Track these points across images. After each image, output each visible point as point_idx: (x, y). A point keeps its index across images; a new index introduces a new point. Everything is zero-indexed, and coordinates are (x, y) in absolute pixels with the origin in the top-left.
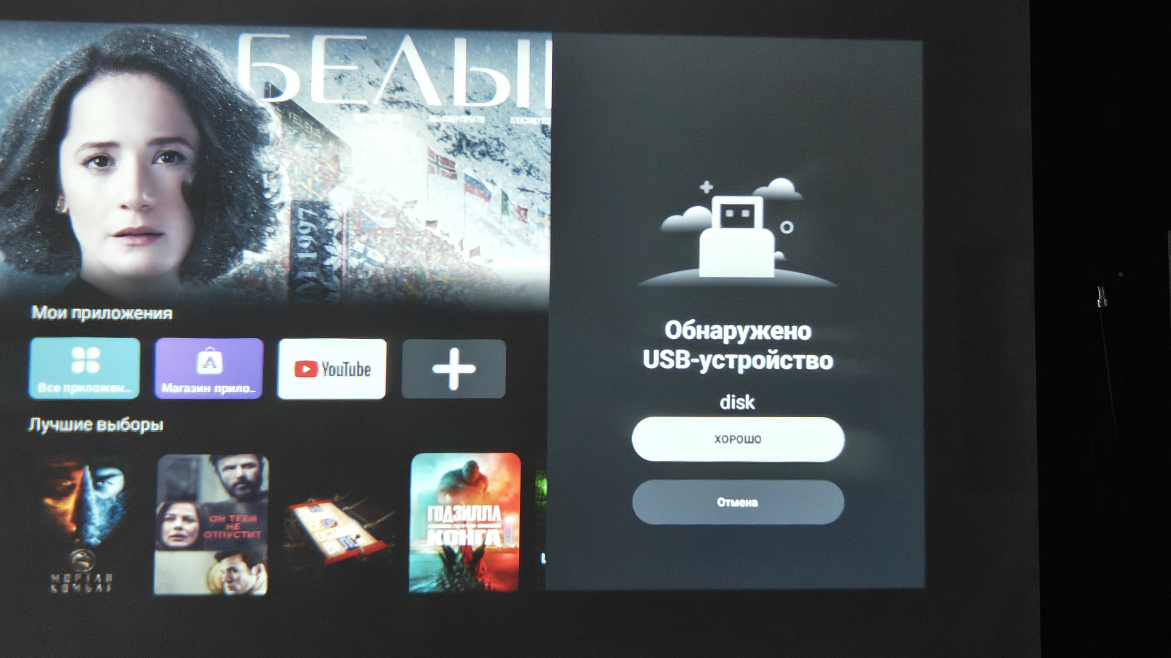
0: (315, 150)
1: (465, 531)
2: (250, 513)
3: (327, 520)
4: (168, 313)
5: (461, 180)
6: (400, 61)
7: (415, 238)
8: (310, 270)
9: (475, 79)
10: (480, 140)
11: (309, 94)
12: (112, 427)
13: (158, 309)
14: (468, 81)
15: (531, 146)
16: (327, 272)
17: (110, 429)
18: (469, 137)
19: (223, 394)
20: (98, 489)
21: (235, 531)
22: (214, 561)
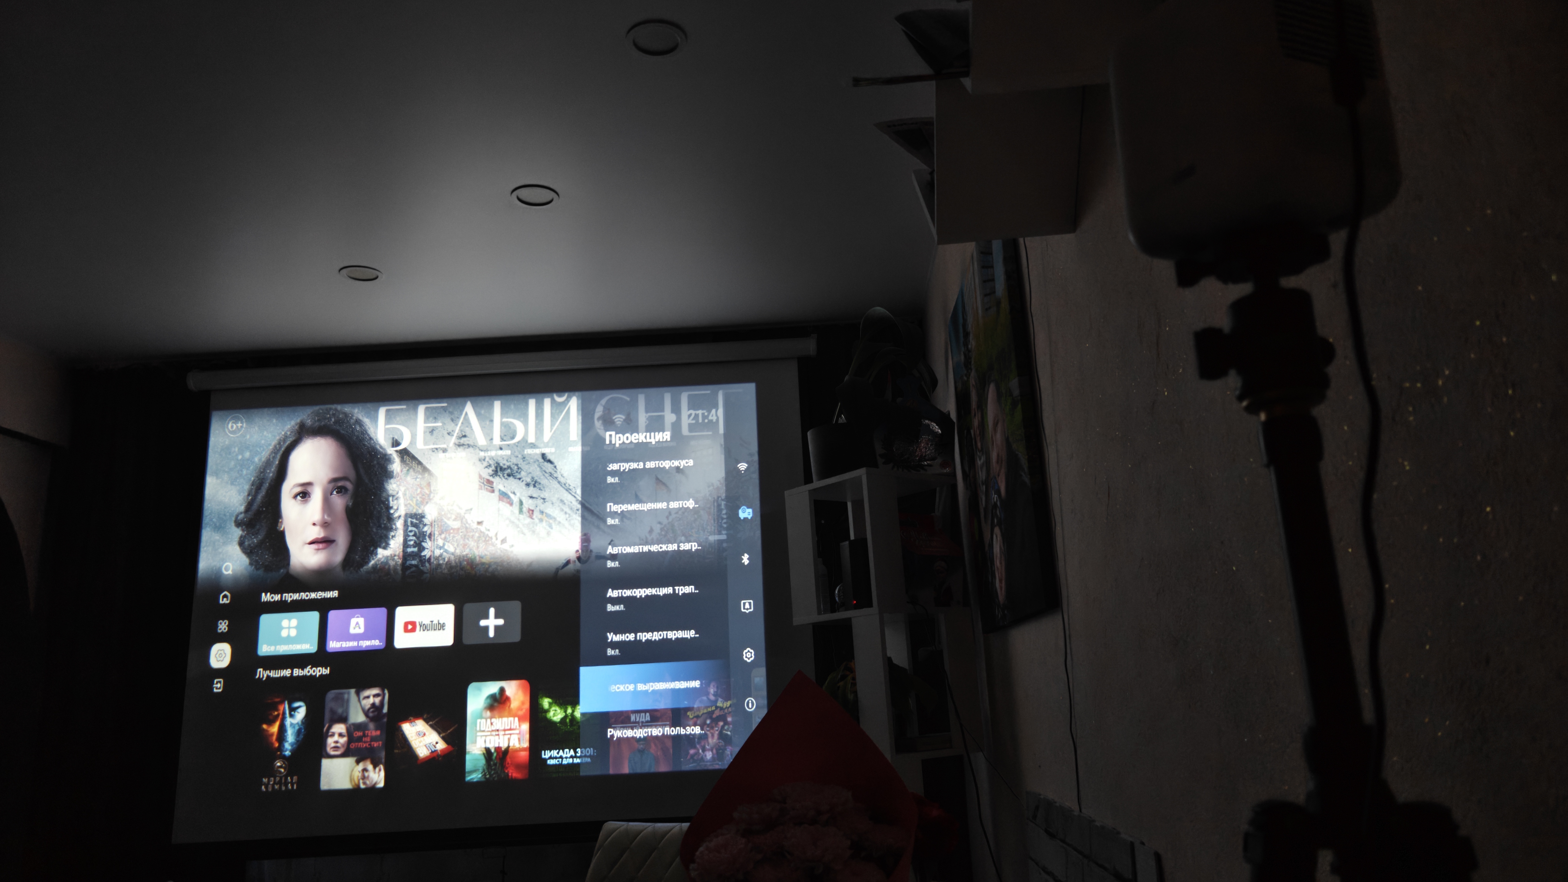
0: (418, 480)
1: (497, 737)
2: (376, 729)
3: (419, 731)
4: (335, 593)
5: (497, 493)
6: (464, 418)
7: (472, 534)
8: (413, 559)
9: (505, 427)
10: (507, 466)
11: (415, 443)
12: (301, 673)
13: (330, 591)
14: (501, 428)
15: (536, 468)
16: (423, 560)
17: (300, 674)
18: (501, 465)
19: (364, 646)
20: (291, 716)
21: (367, 742)
22: (355, 764)
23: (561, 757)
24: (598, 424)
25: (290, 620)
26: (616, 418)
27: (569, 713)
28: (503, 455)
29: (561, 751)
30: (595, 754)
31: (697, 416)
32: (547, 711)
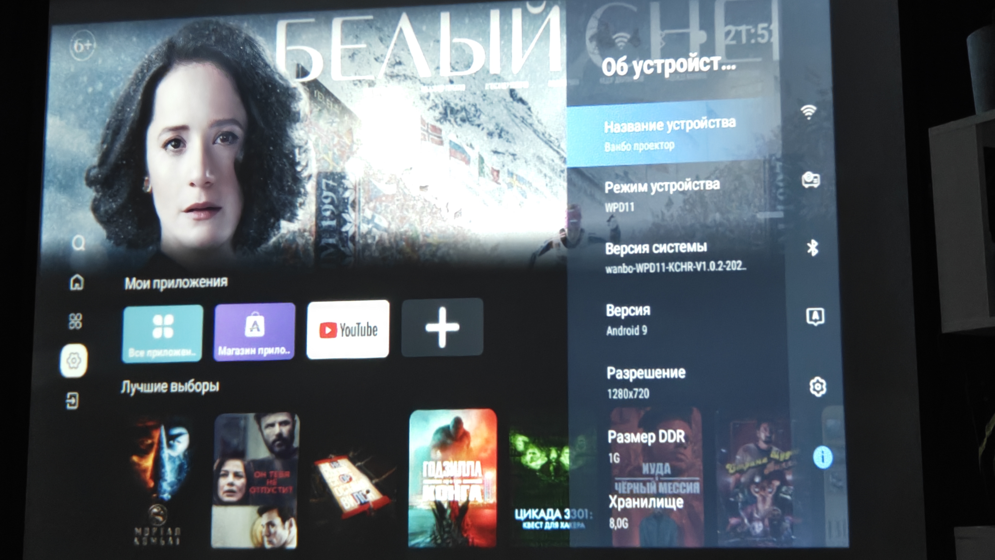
0: (334, 125)
1: (452, 486)
2: (285, 469)
3: (343, 475)
4: (224, 281)
5: (447, 146)
6: (398, 37)
7: (411, 203)
8: (331, 237)
9: (457, 50)
10: (461, 107)
11: (329, 73)
12: (181, 388)
13: (217, 277)
14: (451, 51)
15: (502, 110)
16: (344, 238)
17: (180, 390)
18: (452, 105)
19: (265, 355)
20: (170, 446)
21: (273, 486)
22: (256, 515)
23: (542, 520)
24: (591, 47)
25: (163, 316)
26: (616, 38)
27: (553, 458)
28: (454, 92)
29: (542, 511)
30: (591, 517)
31: (738, 34)
32: (522, 454)
